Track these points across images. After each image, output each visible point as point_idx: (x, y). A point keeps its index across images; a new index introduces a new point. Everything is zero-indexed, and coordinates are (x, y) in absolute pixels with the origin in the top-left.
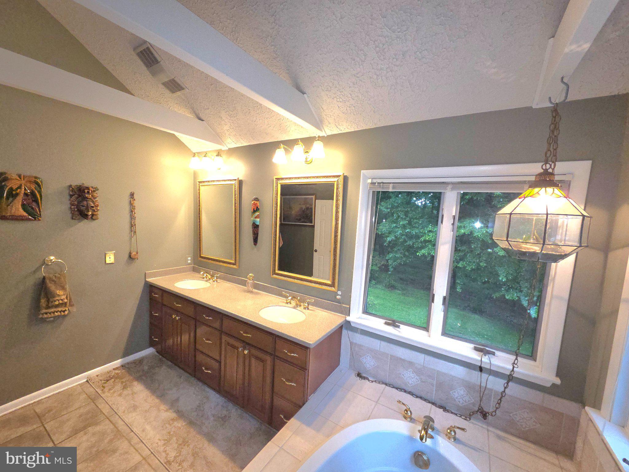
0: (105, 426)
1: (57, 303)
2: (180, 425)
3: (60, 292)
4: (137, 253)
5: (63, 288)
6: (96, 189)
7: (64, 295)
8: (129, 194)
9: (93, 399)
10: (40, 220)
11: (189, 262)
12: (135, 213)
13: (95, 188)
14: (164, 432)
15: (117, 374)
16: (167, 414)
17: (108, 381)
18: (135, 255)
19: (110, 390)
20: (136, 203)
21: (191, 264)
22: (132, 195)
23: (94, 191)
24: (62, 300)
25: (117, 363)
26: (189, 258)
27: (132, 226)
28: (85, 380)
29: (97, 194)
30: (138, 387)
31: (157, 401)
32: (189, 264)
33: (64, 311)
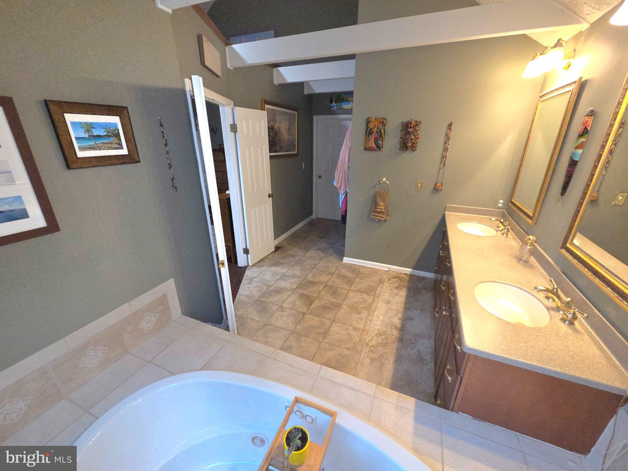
0: (369, 299)
1: (378, 210)
2: (395, 334)
3: (381, 204)
4: (441, 185)
5: (384, 202)
6: (418, 124)
7: (383, 206)
8: (446, 125)
9: (381, 282)
10: (381, 151)
11: (500, 205)
12: (448, 145)
13: (419, 122)
14: (384, 328)
15: (403, 277)
16: (397, 322)
17: (395, 278)
18: (439, 186)
19: (391, 283)
20: (452, 135)
21: (503, 209)
22: (450, 125)
23: (417, 125)
24: (381, 209)
25: (408, 271)
26: (501, 201)
27: (443, 157)
28: (387, 270)
29: (419, 127)
30: (403, 293)
31: (402, 309)
32: (499, 208)
33: (382, 218)
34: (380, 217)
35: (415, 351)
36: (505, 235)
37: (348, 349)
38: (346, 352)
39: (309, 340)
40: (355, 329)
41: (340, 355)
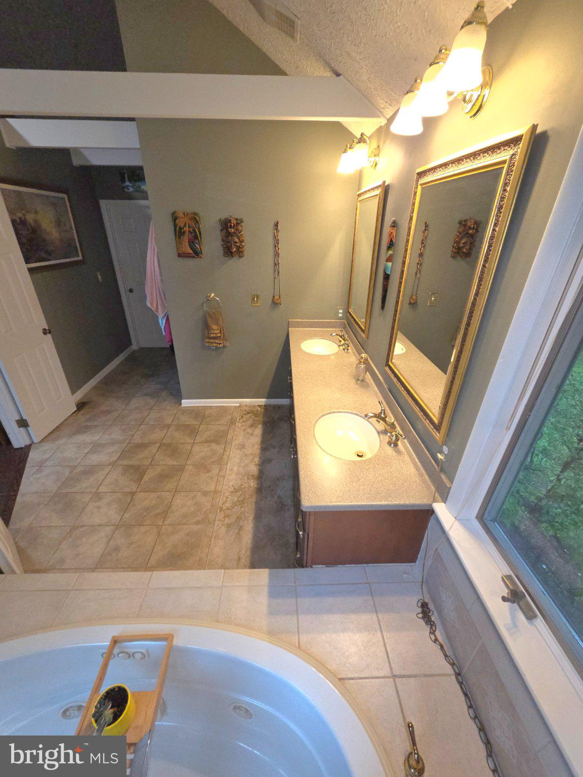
0: (219, 448)
1: (212, 335)
2: (252, 485)
3: (215, 327)
4: (280, 298)
5: (217, 324)
6: (239, 222)
7: (218, 330)
8: (273, 224)
9: (232, 422)
10: (201, 257)
11: (340, 315)
12: (278, 249)
13: (240, 220)
14: (239, 482)
15: (257, 411)
16: (254, 469)
17: (248, 413)
18: (278, 299)
19: (244, 422)
20: (281, 236)
21: (344, 319)
22: (276, 225)
23: (238, 224)
24: (215, 334)
26: (341, 311)
27: (276, 264)
28: (238, 405)
29: (241, 227)
30: (259, 431)
31: (258, 452)
32: (340, 318)
33: (219, 344)
34: (217, 343)
35: (276, 499)
36: (346, 350)
37: (197, 523)
38: (195, 528)
39: (143, 529)
40: (205, 494)
41: (188, 534)
